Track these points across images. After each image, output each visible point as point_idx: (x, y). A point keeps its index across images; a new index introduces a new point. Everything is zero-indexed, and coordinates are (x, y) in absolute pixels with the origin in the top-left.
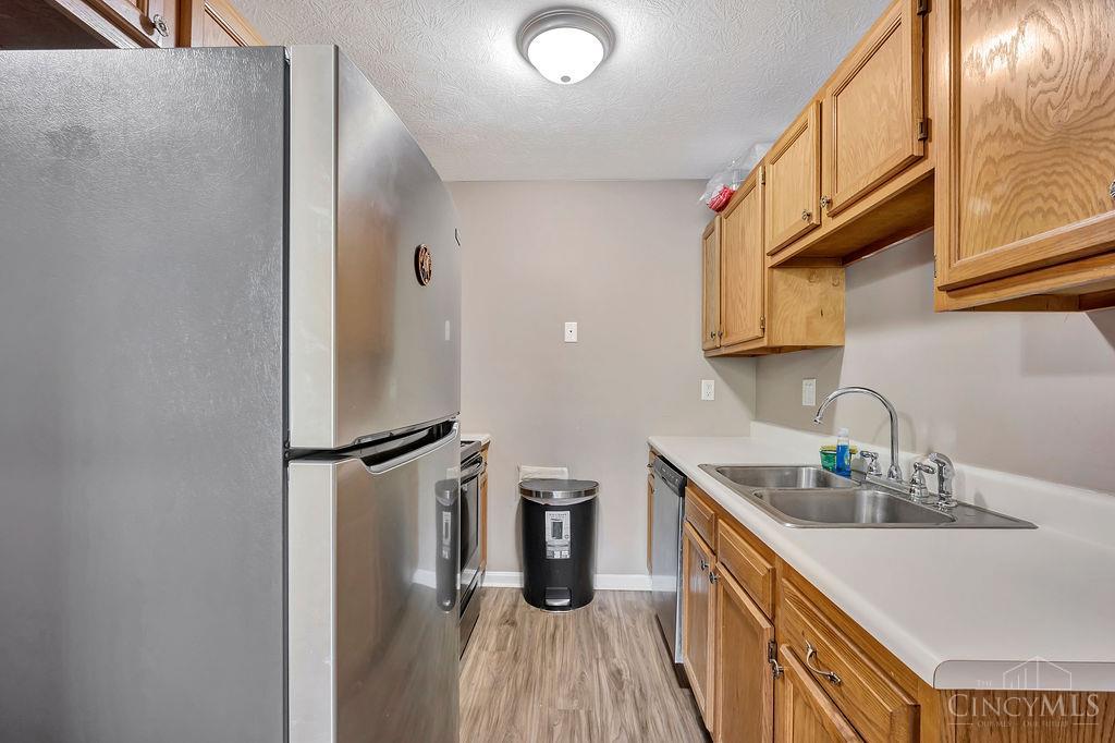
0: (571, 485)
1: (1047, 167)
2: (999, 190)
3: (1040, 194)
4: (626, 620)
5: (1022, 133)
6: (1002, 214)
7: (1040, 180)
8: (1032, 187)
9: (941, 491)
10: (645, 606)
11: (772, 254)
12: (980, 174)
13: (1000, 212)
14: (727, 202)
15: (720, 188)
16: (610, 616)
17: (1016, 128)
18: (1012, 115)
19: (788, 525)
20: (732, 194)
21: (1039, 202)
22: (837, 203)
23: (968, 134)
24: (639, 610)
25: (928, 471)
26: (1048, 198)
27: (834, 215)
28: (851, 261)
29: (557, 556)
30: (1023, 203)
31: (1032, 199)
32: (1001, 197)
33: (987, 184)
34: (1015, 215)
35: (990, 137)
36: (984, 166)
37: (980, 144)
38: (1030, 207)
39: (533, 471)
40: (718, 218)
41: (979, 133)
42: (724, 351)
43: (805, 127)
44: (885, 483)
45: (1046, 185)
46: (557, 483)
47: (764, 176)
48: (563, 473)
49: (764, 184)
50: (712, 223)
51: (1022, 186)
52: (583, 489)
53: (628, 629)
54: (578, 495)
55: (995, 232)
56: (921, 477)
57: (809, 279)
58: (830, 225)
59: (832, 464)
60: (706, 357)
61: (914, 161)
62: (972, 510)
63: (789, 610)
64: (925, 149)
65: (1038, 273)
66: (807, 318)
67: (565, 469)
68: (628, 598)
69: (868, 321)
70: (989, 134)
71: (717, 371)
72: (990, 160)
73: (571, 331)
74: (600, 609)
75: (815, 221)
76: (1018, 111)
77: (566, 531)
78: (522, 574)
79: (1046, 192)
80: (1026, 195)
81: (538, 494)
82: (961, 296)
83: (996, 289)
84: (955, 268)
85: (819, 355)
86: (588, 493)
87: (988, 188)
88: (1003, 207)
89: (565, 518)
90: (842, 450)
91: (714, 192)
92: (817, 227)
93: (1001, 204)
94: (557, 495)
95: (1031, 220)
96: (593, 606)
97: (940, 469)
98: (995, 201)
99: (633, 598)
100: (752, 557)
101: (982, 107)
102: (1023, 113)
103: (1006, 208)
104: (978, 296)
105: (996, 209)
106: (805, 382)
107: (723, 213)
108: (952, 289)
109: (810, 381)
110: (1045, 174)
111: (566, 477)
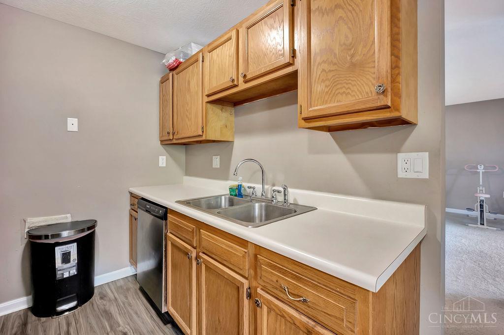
0: (74, 225)
1: (347, 77)
2: (327, 83)
3: (344, 87)
4: (121, 298)
5: (337, 63)
6: (330, 91)
7: (344, 81)
8: (341, 83)
9: (285, 199)
10: (131, 285)
11: (208, 96)
12: (320, 75)
13: (329, 90)
14: (177, 67)
15: (174, 58)
16: (110, 300)
17: (335, 61)
18: (333, 56)
19: (250, 227)
20: (180, 63)
21: (344, 90)
22: (249, 77)
23: (314, 58)
24: (128, 289)
25: (279, 192)
26: (348, 88)
27: (246, 82)
28: (238, 105)
29: (66, 275)
30: (337, 89)
31: (341, 88)
32: (329, 85)
33: (323, 80)
34: (335, 93)
35: (324, 62)
36: (321, 72)
37: (320, 64)
38: (341, 91)
39: (37, 221)
40: (171, 74)
41: (318, 59)
42: (175, 141)
43: (230, 39)
44: (261, 199)
45: (347, 84)
46: (63, 226)
47: (203, 57)
48: (68, 218)
49: (203, 61)
50: (168, 75)
51: (337, 82)
52: (85, 226)
53: (124, 304)
54: (83, 231)
55: (326, 98)
56: (275, 195)
57: (221, 110)
58: (242, 86)
59: (235, 193)
60: (162, 144)
61: (289, 65)
62: (293, 205)
63: (267, 271)
64: (294, 61)
65: (343, 116)
66: (221, 128)
67: (69, 215)
68: (119, 284)
69: (247, 131)
70: (324, 61)
71: (167, 152)
72: (324, 70)
73: (73, 124)
74: (101, 298)
75: (236, 83)
76: (335, 54)
77: (74, 256)
78: (30, 297)
79: (347, 86)
80: (339, 86)
81: (47, 237)
82: (310, 122)
83: (325, 120)
84: (310, 111)
85: (222, 145)
86: (89, 229)
87: (323, 81)
88: (330, 89)
89: (73, 249)
90: (239, 187)
91: (171, 60)
92: (236, 86)
93: (329, 88)
94: (65, 234)
95: (341, 96)
96: (96, 298)
97: (285, 191)
98: (326, 86)
99: (122, 283)
100: (232, 247)
101: (320, 50)
102: (338, 55)
103: (331, 90)
104: (317, 123)
105: (327, 90)
106: (214, 157)
107: (174, 72)
108: (306, 119)
109: (216, 157)
110: (346, 79)
111: (69, 220)
